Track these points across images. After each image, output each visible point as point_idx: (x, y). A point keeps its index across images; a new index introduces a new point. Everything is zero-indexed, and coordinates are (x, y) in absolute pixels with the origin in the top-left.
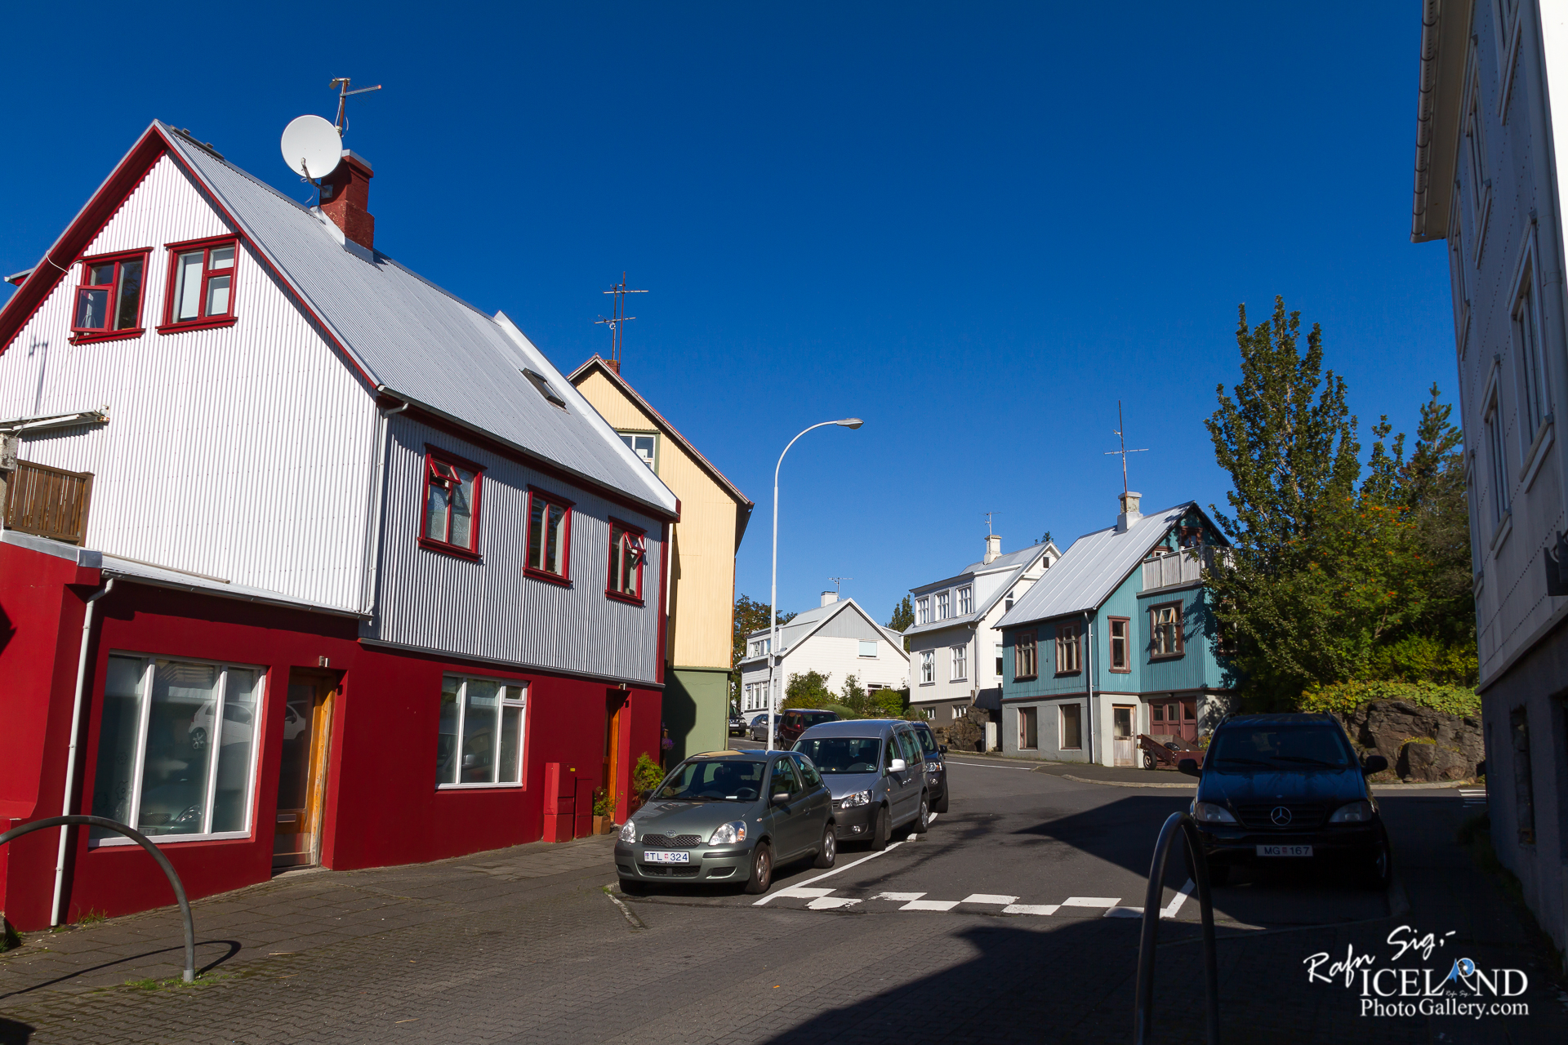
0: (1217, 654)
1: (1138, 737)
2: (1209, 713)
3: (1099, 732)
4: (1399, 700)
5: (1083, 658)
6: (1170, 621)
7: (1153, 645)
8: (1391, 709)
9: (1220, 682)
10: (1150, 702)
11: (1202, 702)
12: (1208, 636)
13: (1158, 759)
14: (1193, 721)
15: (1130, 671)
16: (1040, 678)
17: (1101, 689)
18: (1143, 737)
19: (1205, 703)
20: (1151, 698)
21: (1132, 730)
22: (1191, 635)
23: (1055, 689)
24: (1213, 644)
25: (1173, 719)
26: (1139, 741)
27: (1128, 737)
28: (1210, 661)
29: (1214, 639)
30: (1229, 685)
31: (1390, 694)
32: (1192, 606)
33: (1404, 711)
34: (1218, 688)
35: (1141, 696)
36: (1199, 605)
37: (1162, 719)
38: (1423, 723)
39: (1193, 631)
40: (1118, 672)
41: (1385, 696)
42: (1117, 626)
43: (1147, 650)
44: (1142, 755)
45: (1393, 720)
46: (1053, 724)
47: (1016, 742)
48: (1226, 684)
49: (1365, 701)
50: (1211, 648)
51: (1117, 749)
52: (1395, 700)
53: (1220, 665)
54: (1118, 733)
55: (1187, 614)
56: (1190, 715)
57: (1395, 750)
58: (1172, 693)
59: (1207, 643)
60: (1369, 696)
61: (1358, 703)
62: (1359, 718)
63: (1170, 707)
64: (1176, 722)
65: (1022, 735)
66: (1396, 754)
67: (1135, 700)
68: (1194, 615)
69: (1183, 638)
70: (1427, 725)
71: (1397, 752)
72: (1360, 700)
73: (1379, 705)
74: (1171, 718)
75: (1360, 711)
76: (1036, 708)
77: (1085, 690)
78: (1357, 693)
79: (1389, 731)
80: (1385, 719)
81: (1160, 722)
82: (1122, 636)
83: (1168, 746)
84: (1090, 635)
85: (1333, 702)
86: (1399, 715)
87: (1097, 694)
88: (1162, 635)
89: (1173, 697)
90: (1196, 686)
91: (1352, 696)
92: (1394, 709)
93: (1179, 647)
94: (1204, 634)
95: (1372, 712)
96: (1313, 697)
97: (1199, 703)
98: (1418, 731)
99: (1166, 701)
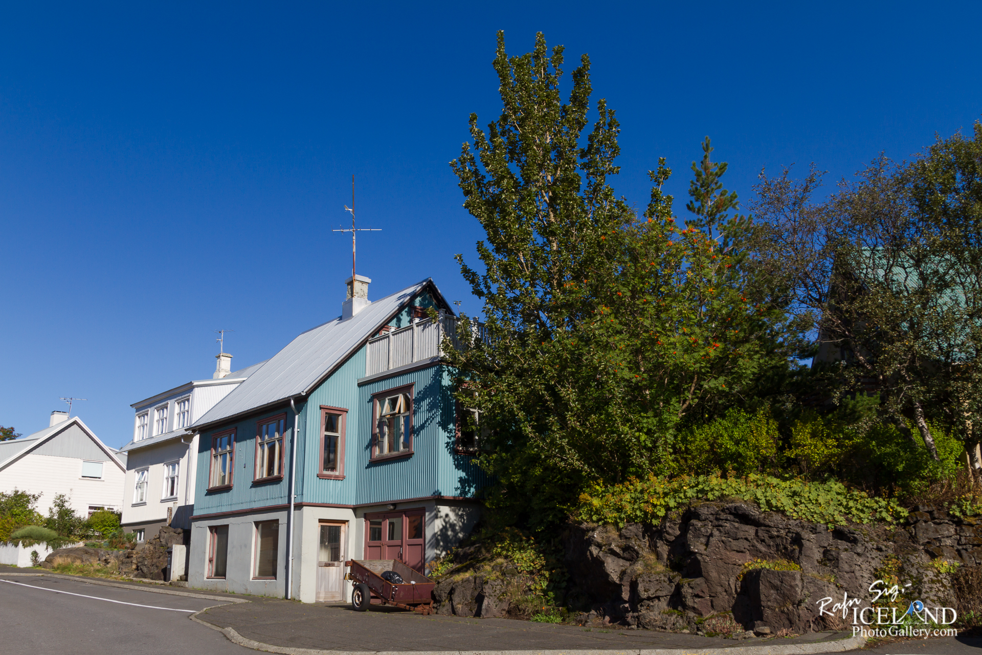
0: (454, 452)
1: (347, 564)
2: (441, 530)
3: (299, 557)
4: (732, 502)
5: (286, 461)
6: (397, 411)
7: (374, 441)
8: (723, 516)
9: (456, 489)
10: (366, 517)
11: (433, 514)
12: (445, 428)
13: (372, 594)
14: (419, 541)
15: (344, 477)
16: (234, 488)
17: (306, 500)
18: (354, 565)
19: (436, 517)
20: (368, 511)
21: (342, 553)
22: (422, 427)
23: (250, 502)
24: (450, 438)
25: (392, 539)
26: (349, 570)
27: (336, 563)
28: (446, 461)
29: (451, 432)
30: (466, 493)
31: (717, 493)
32: (426, 389)
33: (744, 518)
34: (454, 497)
35: (355, 509)
36: (435, 388)
37: (380, 538)
38: (771, 537)
39: (426, 422)
40: (328, 478)
41: (710, 496)
42: (331, 420)
43: (367, 447)
44: (352, 588)
45: (727, 534)
46: (246, 546)
47: (204, 570)
48: (464, 492)
49: (680, 505)
50: (448, 443)
51: (321, 579)
52: (727, 502)
53: (458, 467)
54: (325, 557)
55: (418, 401)
56: (418, 531)
57: (732, 580)
58: (395, 504)
59: (443, 437)
60: (686, 497)
61: (668, 508)
62: (670, 531)
63: (390, 523)
64: (398, 542)
65: (211, 561)
66: (733, 587)
67: (348, 514)
68: (427, 401)
69: (412, 431)
70: (778, 541)
71: (734, 584)
72: (672, 504)
73: (704, 511)
74: (392, 537)
75: (671, 521)
76: (227, 526)
77: (285, 502)
78: (666, 494)
79: (723, 551)
80: (716, 533)
81: (377, 543)
82: (337, 432)
83: (387, 576)
84: (296, 430)
85: (628, 508)
86: (736, 524)
87: (299, 506)
88: (386, 429)
89: (396, 509)
90: (427, 494)
91: (658, 498)
92: (730, 517)
93: (407, 444)
94: (440, 424)
95: (694, 521)
96: (596, 502)
97: (428, 516)
98: (763, 549)
99: (385, 516)
